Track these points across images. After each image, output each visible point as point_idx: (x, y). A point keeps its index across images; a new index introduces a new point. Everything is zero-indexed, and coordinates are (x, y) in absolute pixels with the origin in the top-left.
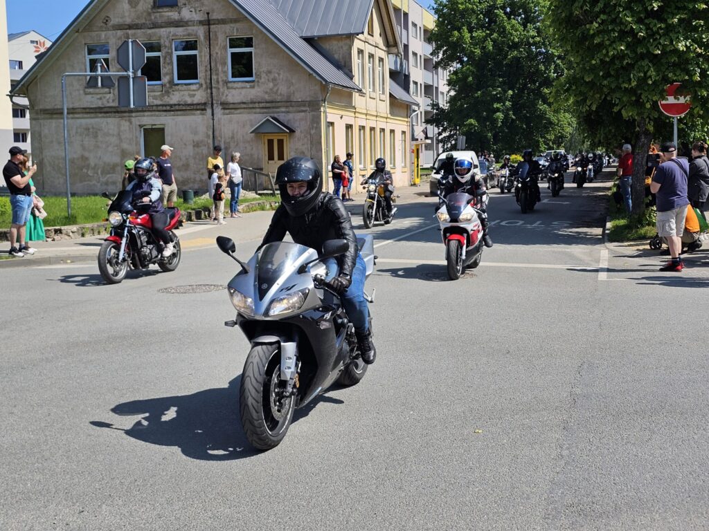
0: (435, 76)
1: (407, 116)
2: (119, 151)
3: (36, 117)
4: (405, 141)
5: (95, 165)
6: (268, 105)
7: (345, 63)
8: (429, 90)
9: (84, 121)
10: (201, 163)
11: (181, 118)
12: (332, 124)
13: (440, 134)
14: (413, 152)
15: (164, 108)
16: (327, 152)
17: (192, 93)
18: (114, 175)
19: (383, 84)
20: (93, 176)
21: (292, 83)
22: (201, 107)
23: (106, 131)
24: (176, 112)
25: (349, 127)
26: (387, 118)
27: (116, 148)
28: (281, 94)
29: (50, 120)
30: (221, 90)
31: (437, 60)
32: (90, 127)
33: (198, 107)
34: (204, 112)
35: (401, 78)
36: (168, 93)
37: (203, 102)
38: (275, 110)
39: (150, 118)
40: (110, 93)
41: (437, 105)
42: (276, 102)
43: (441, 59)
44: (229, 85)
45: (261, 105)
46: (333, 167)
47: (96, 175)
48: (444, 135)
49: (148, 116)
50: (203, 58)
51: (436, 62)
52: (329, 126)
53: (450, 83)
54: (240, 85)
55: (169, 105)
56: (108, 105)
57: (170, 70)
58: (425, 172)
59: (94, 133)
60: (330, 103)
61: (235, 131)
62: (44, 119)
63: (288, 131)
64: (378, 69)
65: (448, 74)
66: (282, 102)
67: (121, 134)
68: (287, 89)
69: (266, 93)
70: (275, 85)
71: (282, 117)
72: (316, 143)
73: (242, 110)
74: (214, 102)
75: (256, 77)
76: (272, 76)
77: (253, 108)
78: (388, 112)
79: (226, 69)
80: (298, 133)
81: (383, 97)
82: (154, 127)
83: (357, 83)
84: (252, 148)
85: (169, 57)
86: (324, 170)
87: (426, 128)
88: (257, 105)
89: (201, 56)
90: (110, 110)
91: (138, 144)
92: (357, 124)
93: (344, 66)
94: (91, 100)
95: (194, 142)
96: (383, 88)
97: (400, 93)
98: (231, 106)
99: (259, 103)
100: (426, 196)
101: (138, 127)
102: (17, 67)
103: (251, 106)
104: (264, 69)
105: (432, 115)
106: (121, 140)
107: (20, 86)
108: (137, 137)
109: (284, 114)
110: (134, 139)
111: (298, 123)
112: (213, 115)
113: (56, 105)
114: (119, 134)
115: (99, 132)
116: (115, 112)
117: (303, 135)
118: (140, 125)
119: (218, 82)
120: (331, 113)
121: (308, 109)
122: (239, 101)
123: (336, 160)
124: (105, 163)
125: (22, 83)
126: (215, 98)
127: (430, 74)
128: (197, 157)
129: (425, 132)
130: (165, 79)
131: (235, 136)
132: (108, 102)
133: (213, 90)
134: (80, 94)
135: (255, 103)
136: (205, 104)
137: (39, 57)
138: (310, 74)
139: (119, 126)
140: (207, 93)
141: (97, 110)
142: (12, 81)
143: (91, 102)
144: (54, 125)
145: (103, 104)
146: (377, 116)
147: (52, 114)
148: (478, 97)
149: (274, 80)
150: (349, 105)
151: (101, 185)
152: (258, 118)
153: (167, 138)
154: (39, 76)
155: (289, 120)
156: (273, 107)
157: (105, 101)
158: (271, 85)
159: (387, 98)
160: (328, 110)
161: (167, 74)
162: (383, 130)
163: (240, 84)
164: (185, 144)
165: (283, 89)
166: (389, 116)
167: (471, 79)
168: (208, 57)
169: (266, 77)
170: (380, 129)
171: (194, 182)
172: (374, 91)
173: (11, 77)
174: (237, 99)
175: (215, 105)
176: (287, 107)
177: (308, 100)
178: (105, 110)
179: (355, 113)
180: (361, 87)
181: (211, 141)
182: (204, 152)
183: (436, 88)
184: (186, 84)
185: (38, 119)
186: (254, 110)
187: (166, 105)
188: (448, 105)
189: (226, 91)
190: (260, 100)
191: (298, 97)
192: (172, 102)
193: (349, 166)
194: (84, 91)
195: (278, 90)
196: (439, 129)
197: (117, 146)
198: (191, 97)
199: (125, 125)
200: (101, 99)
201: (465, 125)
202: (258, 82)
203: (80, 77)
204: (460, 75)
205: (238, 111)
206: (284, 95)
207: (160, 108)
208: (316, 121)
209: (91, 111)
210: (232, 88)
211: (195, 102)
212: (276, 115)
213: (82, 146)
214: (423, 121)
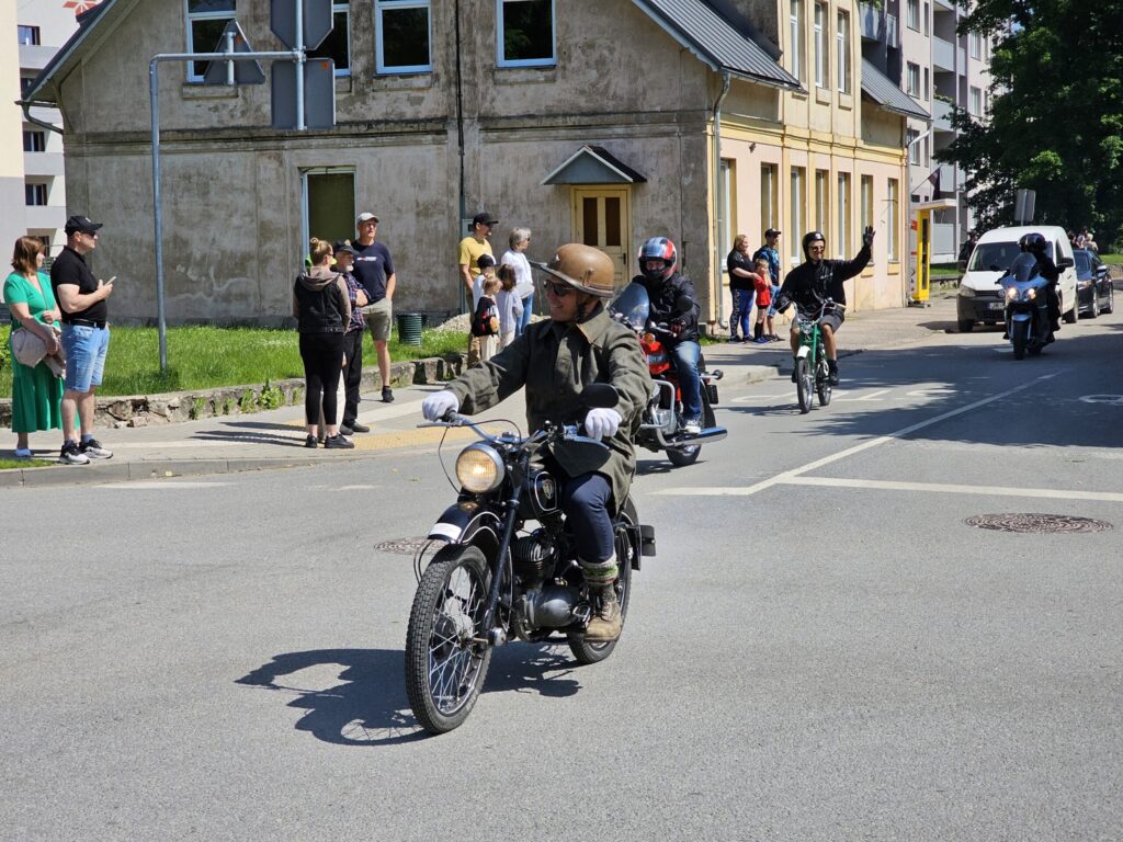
0: (960, 52)
1: (902, 145)
2: (254, 225)
3: (78, 150)
4: (896, 201)
5: (204, 257)
6: (585, 120)
7: (762, 22)
8: (945, 82)
9: (179, 160)
10: (433, 251)
11: (389, 152)
12: (731, 163)
13: (970, 185)
14: (914, 227)
15: (354, 130)
16: (720, 227)
17: (414, 94)
18: (243, 279)
19: (848, 69)
20: (197, 282)
21: (641, 71)
22: (434, 127)
23: (227, 181)
24: (380, 139)
25: (769, 170)
26: (854, 148)
27: (248, 219)
28: (615, 97)
29: (109, 158)
30: (481, 88)
31: (964, 14)
32: (193, 172)
33: (429, 127)
34: (443, 137)
35: (882, 54)
36: (362, 94)
37: (440, 114)
38: (599, 131)
39: (321, 151)
40: (237, 96)
41: (966, 117)
42: (603, 114)
43: (976, 11)
44: (500, 76)
45: (570, 121)
46: (732, 263)
47: (204, 279)
48: (981, 187)
49: (318, 147)
50: (442, 15)
51: (961, 18)
52: (723, 168)
53: (997, 67)
54: (522, 75)
55: (364, 123)
56: (232, 123)
57: (369, 43)
58: (940, 274)
59: (201, 185)
60: (728, 115)
61: (511, 180)
62: (95, 154)
63: (631, 180)
64: (837, 36)
65: (991, 45)
66: (617, 113)
67: (258, 186)
68: (630, 83)
69: (582, 92)
70: (602, 76)
71: (617, 148)
72: (693, 206)
73: (525, 133)
74: (465, 115)
75: (560, 58)
76: (595, 55)
77: (552, 127)
78: (858, 134)
79: (491, 40)
80: (652, 184)
81: (847, 100)
82: (331, 171)
83: (789, 70)
84: (549, 218)
85: (366, 14)
86: (711, 269)
87: (938, 171)
88: (560, 121)
89: (436, 12)
90: (236, 134)
91: (295, 209)
92: (786, 162)
93: (761, 31)
94: (197, 114)
95: (418, 205)
96: (848, 81)
97: (883, 90)
98: (503, 124)
99: (565, 115)
100: (948, 331)
101: (297, 175)
102: (28, 41)
103: (547, 122)
104: (579, 39)
105: (953, 140)
106: (259, 202)
107: (43, 83)
108: (293, 195)
109: (620, 141)
110: (288, 198)
111: (653, 160)
112: (461, 143)
113: (119, 124)
114: (255, 189)
115: (211, 182)
116: (246, 139)
117: (664, 188)
118: (299, 168)
119: (473, 70)
120: (729, 139)
121: (678, 129)
122: (520, 112)
123: (739, 246)
124: (223, 252)
125: (49, 76)
126: (466, 106)
127: (948, 47)
128: (426, 239)
129: (935, 180)
130: (357, 65)
131: (510, 192)
132: (232, 116)
133: (463, 87)
134: (171, 100)
135: (555, 116)
136: (444, 119)
137: (85, 18)
138: (683, 50)
139: (255, 170)
140: (450, 95)
141: (209, 135)
142: (23, 71)
143: (195, 117)
144: (115, 167)
145: (222, 122)
146: (832, 145)
147: (112, 143)
148: (1064, 98)
149: (601, 62)
150: (768, 118)
151: (216, 301)
152: (562, 150)
153: (360, 197)
154: (83, 63)
155: (633, 155)
156: (599, 126)
157: (225, 114)
158: (593, 74)
159: (855, 101)
160: (723, 131)
161: (361, 52)
162: (845, 177)
163: (523, 72)
164: (399, 210)
165: (620, 84)
166: (861, 143)
167: (1047, 57)
168: (453, 13)
169: (583, 57)
170: (839, 173)
171: (417, 293)
172: (826, 85)
173: (21, 61)
174: (516, 108)
175: (467, 121)
176: (628, 124)
177: (678, 107)
178: (226, 134)
179: (783, 137)
180: (796, 77)
181: (455, 203)
182: (440, 226)
183: (961, 77)
184: (403, 76)
185: (81, 155)
186: (553, 133)
187: (357, 124)
188: (990, 117)
189: (491, 90)
190: (567, 109)
191: (654, 102)
192: (370, 117)
193: (771, 260)
194: (182, 93)
195: (607, 86)
196: (968, 173)
197: (250, 215)
198: (412, 104)
199: (268, 166)
200: (216, 109)
201: (1031, 165)
202: (564, 68)
203: (172, 63)
204: (1022, 51)
205: (518, 135)
206: (622, 99)
207: (345, 129)
208: (696, 155)
209: (195, 136)
210: (505, 83)
211: (422, 116)
212: (602, 144)
213: (175, 213)
214: (931, 153)
